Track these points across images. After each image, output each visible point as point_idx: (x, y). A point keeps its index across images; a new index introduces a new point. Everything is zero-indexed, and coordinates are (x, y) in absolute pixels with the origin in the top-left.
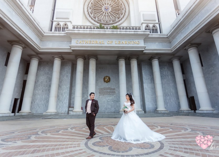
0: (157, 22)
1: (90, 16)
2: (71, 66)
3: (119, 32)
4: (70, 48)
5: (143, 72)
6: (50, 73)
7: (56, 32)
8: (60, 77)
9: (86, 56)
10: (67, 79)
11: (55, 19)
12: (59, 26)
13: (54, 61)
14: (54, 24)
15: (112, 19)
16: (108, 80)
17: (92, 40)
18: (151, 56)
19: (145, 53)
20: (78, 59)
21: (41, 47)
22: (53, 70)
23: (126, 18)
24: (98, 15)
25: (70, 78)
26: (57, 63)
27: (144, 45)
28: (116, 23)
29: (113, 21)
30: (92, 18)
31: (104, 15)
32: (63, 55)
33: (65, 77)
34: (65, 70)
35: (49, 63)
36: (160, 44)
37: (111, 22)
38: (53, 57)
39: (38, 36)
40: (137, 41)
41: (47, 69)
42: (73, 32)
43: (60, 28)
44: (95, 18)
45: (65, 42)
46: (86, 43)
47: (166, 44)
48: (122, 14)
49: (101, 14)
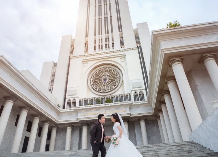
0: (144, 87)
1: (92, 87)
2: (79, 131)
3: (109, 105)
4: (77, 119)
5: (136, 131)
6: (64, 138)
7: (68, 109)
8: (71, 141)
9: (89, 123)
10: (76, 141)
11: (67, 97)
12: (70, 101)
13: (66, 130)
14: (67, 100)
15: (109, 88)
16: (108, 141)
17: (92, 112)
18: (138, 118)
19: (132, 117)
20: (83, 126)
21: (59, 121)
22: (66, 135)
23: (120, 85)
24: (99, 86)
25: (78, 141)
26: (69, 130)
27: (130, 112)
28: (113, 90)
29: (111, 89)
30: (94, 89)
31: (103, 85)
32: (73, 124)
33: (75, 141)
34: (75, 135)
35: (63, 130)
36: (144, 108)
37: (109, 90)
38: (66, 126)
39: (57, 113)
40: (124, 109)
41: (62, 135)
42: (79, 108)
43: (71, 102)
44: (96, 88)
45: (74, 115)
46: (88, 115)
47: (148, 108)
48: (117, 82)
49: (101, 84)
